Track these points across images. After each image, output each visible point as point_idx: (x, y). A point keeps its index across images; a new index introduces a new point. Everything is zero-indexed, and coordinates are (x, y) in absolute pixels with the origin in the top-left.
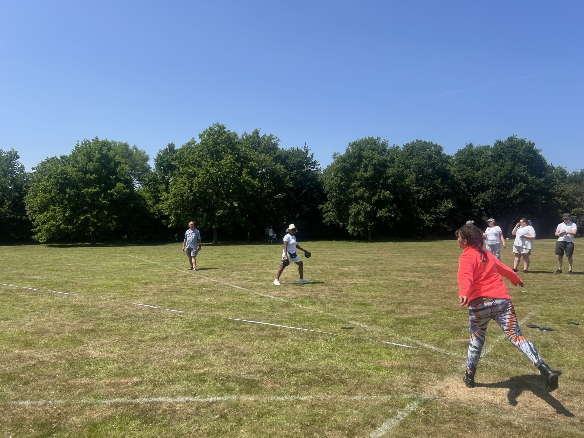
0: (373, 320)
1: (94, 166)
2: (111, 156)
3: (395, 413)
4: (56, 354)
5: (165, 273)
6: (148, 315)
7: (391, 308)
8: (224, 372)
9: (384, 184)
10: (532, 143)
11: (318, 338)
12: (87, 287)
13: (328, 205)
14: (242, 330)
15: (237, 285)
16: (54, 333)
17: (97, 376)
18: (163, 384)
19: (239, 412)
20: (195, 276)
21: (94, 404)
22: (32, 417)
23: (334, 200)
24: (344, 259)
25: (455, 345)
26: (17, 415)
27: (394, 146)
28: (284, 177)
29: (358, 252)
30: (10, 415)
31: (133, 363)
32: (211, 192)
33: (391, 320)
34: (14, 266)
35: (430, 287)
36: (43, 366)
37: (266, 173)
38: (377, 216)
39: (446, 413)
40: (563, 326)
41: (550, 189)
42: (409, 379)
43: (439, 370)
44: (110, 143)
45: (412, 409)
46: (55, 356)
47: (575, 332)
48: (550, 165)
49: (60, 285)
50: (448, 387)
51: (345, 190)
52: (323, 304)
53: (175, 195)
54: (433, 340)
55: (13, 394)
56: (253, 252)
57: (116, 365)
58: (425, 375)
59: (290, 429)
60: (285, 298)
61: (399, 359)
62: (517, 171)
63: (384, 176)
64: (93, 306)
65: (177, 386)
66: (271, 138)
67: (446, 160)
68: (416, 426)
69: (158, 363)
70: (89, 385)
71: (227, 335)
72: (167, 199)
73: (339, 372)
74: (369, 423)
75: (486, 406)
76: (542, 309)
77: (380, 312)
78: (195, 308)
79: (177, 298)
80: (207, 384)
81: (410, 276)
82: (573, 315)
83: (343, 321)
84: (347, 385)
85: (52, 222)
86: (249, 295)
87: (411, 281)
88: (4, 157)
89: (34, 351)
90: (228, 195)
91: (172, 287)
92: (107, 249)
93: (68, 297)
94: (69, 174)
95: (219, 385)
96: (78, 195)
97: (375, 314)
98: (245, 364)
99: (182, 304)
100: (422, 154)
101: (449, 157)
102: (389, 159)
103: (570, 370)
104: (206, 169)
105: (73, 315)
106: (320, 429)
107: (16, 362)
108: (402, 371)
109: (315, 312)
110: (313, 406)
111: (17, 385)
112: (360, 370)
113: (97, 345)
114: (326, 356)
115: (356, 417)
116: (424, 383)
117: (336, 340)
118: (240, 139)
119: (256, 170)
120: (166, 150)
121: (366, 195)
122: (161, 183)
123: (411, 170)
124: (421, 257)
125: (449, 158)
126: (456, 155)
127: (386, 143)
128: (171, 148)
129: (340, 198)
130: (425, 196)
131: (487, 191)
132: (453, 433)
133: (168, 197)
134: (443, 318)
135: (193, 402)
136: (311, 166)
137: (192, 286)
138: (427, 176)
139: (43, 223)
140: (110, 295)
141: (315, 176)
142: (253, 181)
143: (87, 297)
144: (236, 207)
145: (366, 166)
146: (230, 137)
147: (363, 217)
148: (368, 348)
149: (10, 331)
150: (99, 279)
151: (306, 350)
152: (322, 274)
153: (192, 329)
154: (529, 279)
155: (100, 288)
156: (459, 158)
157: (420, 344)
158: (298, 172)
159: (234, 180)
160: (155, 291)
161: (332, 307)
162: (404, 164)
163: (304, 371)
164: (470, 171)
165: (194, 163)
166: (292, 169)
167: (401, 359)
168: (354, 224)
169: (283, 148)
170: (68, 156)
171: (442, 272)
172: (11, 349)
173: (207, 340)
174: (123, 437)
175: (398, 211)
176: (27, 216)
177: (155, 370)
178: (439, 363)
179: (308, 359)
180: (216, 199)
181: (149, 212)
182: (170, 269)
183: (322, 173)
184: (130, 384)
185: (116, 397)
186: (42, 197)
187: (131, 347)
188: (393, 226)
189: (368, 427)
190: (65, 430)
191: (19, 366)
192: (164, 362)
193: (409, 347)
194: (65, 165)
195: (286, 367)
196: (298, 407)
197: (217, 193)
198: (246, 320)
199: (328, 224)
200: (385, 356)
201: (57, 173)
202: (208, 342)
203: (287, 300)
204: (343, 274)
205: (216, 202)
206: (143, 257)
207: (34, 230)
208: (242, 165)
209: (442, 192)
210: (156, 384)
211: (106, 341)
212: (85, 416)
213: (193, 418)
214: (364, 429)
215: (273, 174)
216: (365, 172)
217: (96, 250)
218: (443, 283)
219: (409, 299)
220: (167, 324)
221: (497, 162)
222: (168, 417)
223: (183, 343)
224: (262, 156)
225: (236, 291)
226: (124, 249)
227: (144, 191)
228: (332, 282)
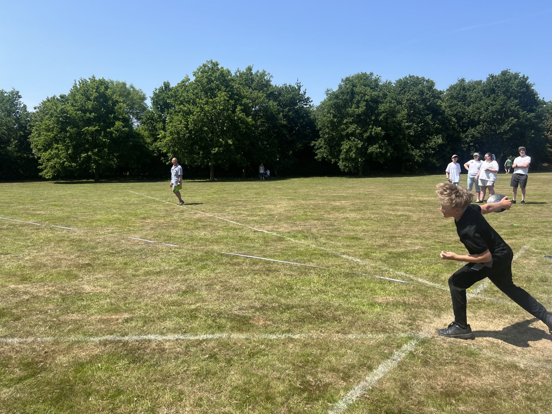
0: (366, 254)
1: (93, 105)
2: (109, 95)
3: (391, 353)
4: (50, 288)
5: (162, 208)
6: (144, 249)
7: (383, 242)
8: (216, 308)
9: (376, 120)
10: (526, 77)
11: (310, 273)
12: (87, 221)
13: (320, 142)
14: (235, 264)
15: (232, 220)
16: (51, 267)
17: (89, 312)
18: (154, 321)
19: (230, 351)
20: (192, 211)
21: (83, 342)
22: (19, 356)
23: (326, 136)
24: (336, 194)
26: (4, 353)
27: (387, 81)
28: (276, 114)
29: (349, 188)
31: (125, 298)
32: (206, 130)
33: (384, 254)
34: (20, 201)
35: (422, 221)
36: (36, 302)
37: (260, 110)
38: (368, 152)
39: (446, 353)
41: (539, 124)
42: (405, 316)
43: (435, 307)
44: (107, 82)
45: (410, 349)
46: (49, 290)
48: (542, 99)
49: (62, 220)
51: (337, 127)
52: (316, 238)
53: (171, 133)
54: (428, 275)
55: (2, 331)
56: (248, 188)
57: (108, 300)
58: (422, 312)
59: (282, 371)
60: (278, 232)
61: (394, 295)
62: (509, 105)
63: (376, 112)
64: (91, 241)
65: (167, 323)
66: (263, 74)
67: (437, 95)
68: (415, 368)
69: (150, 298)
70: (79, 321)
71: (221, 269)
72: (164, 137)
73: (332, 308)
74: (365, 365)
75: (487, 345)
76: (536, 242)
77: (372, 245)
78: (190, 242)
79: (173, 233)
80: (198, 320)
81: (401, 211)
83: (335, 255)
84: (340, 322)
85: (56, 159)
86: (243, 230)
87: (402, 215)
88: (6, 96)
89: (29, 285)
90: (223, 132)
91: (169, 222)
93: (68, 231)
94: (68, 113)
95: (210, 322)
96: (79, 134)
97: (367, 248)
98: (237, 299)
99: (177, 238)
100: (414, 89)
101: (441, 93)
102: (381, 95)
104: (201, 107)
105: (72, 249)
106: (313, 371)
107: (10, 297)
108: (397, 307)
109: (307, 246)
110: (306, 345)
111: (7, 321)
112: (354, 306)
113: (92, 280)
114: (319, 291)
115: (351, 357)
116: (420, 320)
117: (329, 275)
118: (234, 76)
119: (250, 107)
120: (162, 88)
121: (358, 131)
122: (158, 121)
123: (403, 106)
124: (411, 191)
126: (447, 90)
127: (378, 78)
128: (167, 86)
129: (332, 135)
130: (416, 132)
131: (477, 127)
132: (454, 377)
133: (165, 135)
134: (437, 251)
135: (183, 340)
136: (304, 102)
137: (188, 220)
138: (418, 112)
139: (48, 160)
140: (108, 230)
141: (307, 113)
142: (246, 118)
143: (86, 231)
144: (231, 144)
145: (359, 102)
146: (223, 74)
147: (354, 153)
148: (361, 283)
149: (8, 265)
150: (99, 214)
151: (298, 284)
152: (314, 209)
153: (186, 263)
154: (520, 212)
155: (99, 223)
156: (451, 93)
157: (414, 278)
158: (290, 109)
159: (229, 117)
160: (152, 225)
161: (324, 241)
162: (396, 100)
163: (296, 308)
164: (461, 106)
165: (189, 101)
166: (285, 106)
167: (395, 294)
168: (345, 160)
169: (276, 85)
170: (67, 95)
171: (432, 205)
172: (7, 284)
173: (201, 274)
174: (109, 378)
175: (388, 147)
176: (33, 154)
177: (146, 305)
178: (435, 299)
179: (300, 294)
180: (211, 137)
181: (148, 149)
182: (168, 204)
183: (315, 109)
184: (120, 321)
185: (106, 334)
186: (46, 135)
187: (125, 281)
188: (383, 162)
189: (364, 369)
190: (50, 370)
191: (13, 301)
192: (156, 297)
193: (403, 282)
194: (65, 104)
195: (278, 303)
196: (291, 345)
197: (213, 130)
198: (240, 254)
199: (320, 160)
200: (379, 291)
201: (57, 112)
202: (201, 276)
203: (280, 234)
204: (335, 209)
205: (212, 140)
206: (143, 192)
207: (40, 167)
208: (235, 102)
209: (433, 128)
210: (146, 321)
211: (100, 276)
212: (72, 355)
213: (182, 358)
214: (359, 372)
215: (267, 111)
216: (357, 108)
217: (99, 186)
218: (434, 216)
219: (401, 233)
220: (161, 258)
221: (489, 96)
222: (157, 356)
223: (176, 278)
224: (256, 93)
225: (230, 225)
226: (125, 185)
227: (142, 129)
228: (324, 217)
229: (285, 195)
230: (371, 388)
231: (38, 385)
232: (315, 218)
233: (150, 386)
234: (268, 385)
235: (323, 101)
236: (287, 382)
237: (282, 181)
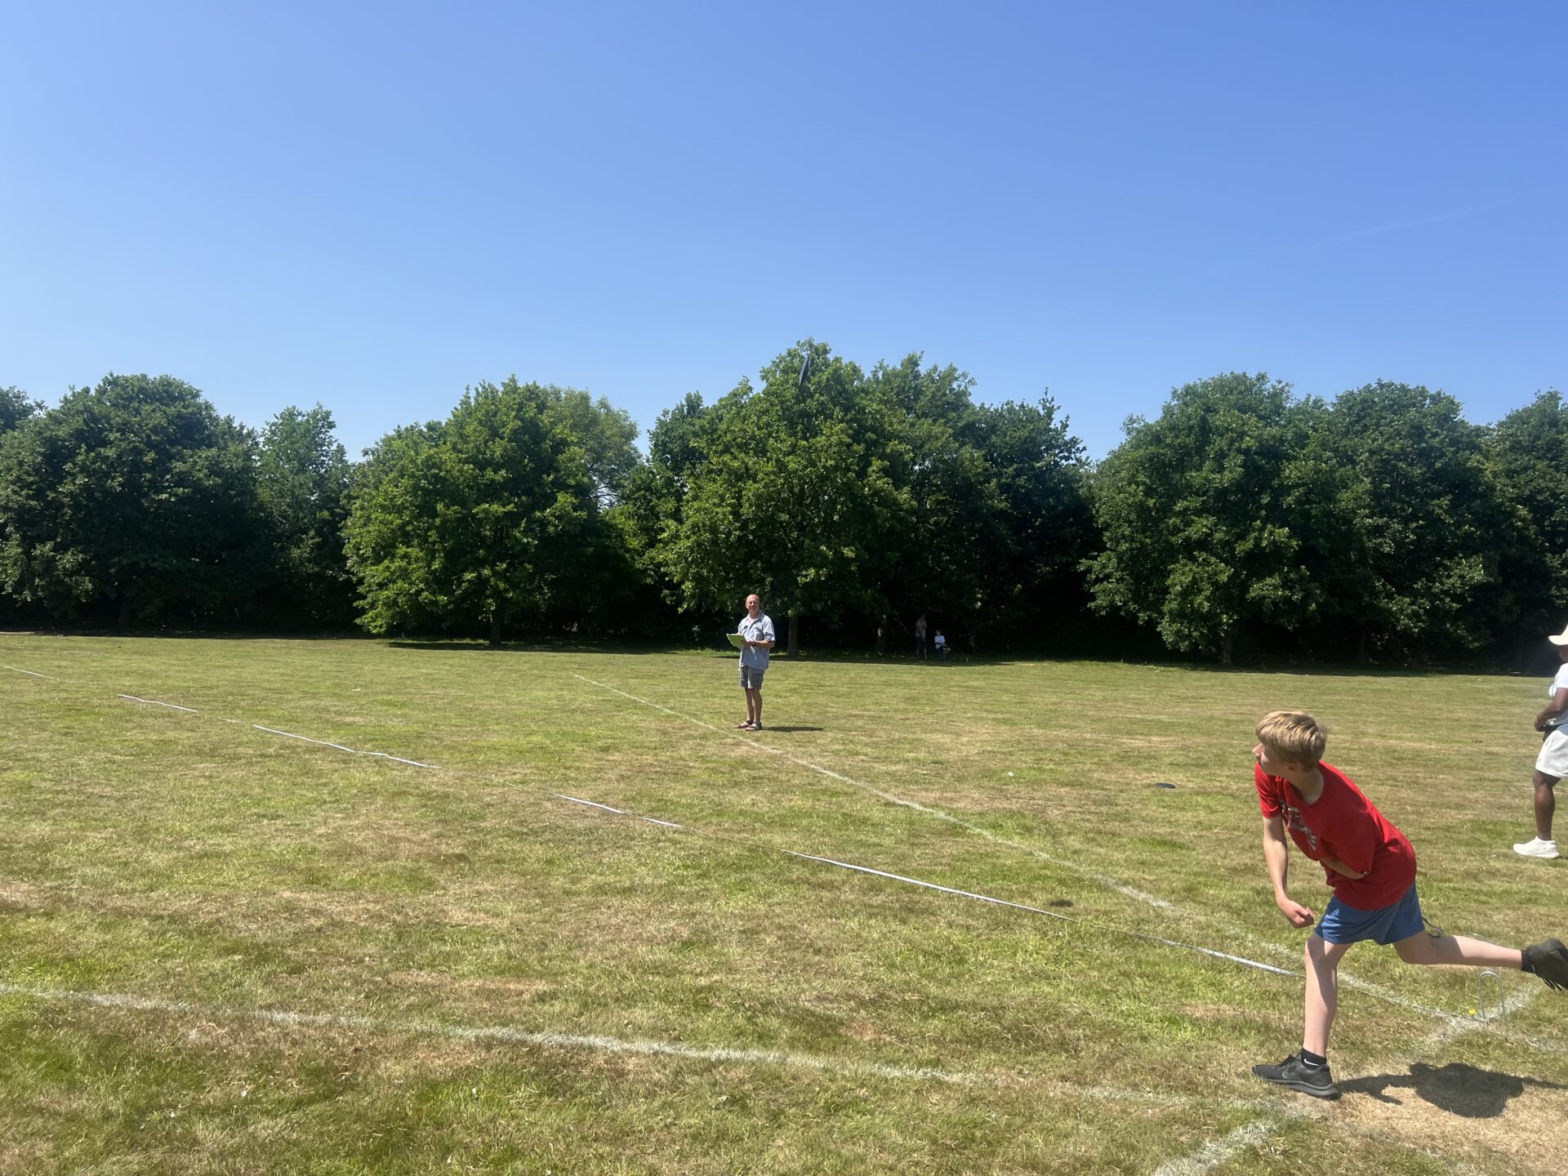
0: (1189, 890)
1: (505, 449)
2: (545, 426)
3: (1197, 1145)
4: (371, 906)
5: (653, 726)
6: (597, 829)
7: (1248, 861)
8: (759, 989)
9: (1274, 507)
11: (1021, 926)
12: (465, 749)
13: (1103, 563)
14: (821, 886)
15: (830, 768)
16: (373, 857)
17: (456, 970)
18: (606, 1005)
19: (779, 1095)
20: (727, 737)
21: (439, 1036)
22: (298, 1052)
23: (1124, 546)
24: (1138, 716)
25: (1419, 979)
26: (265, 1043)
27: (1308, 398)
28: (981, 483)
29: (1184, 699)
30: (250, 1043)
31: (542, 946)
32: (785, 521)
33: (1241, 892)
34: (308, 689)
36: (339, 935)
37: (935, 470)
38: (1248, 596)
39: (1350, 1161)
44: (545, 392)
45: (1248, 1138)
46: (368, 911)
49: (402, 742)
51: (1157, 521)
52: (1054, 835)
53: (695, 528)
55: (263, 994)
56: (887, 684)
57: (502, 946)
59: (903, 1152)
60: (951, 812)
61: (1241, 1002)
63: (1275, 483)
64: (471, 798)
65: (638, 1012)
66: (950, 375)
67: (1471, 440)
69: (601, 950)
70: (434, 987)
71: (783, 894)
72: (675, 537)
73: (1061, 1019)
74: (1119, 1163)
75: (1474, 1154)
77: (1214, 867)
78: (714, 820)
79: (674, 791)
80: (712, 1015)
83: (1100, 885)
84: (1076, 1056)
85: (400, 583)
86: (854, 797)
88: (299, 424)
89: (323, 895)
90: (829, 526)
91: (667, 762)
92: (525, 659)
93: (417, 772)
94: (443, 467)
95: (740, 1020)
96: (463, 521)
97: (1196, 874)
98: (815, 974)
99: (683, 807)
100: (1392, 421)
101: (1479, 432)
102: (1289, 436)
104: (778, 460)
105: (424, 816)
106: (981, 1162)
107: (281, 919)
108: (1242, 1033)
109: (1026, 854)
110: (972, 1101)
111: (275, 973)
112: (1121, 1021)
113: (467, 894)
114: (1034, 973)
115: (1085, 1142)
117: (1071, 935)
118: (869, 379)
119: (906, 464)
120: (680, 410)
121: (1218, 536)
122: (663, 495)
123: (1358, 467)
124: (1370, 719)
125: (1478, 436)
126: (1501, 424)
127: (1282, 390)
128: (693, 405)
129: (1142, 543)
130: (1400, 544)
133: (677, 531)
135: (670, 1056)
136: (1061, 452)
137: (715, 761)
138: (1406, 486)
139: (382, 586)
140: (515, 774)
141: (1070, 480)
142: (895, 493)
143: (461, 774)
144: (850, 559)
145: (1221, 456)
146: (840, 376)
147: (1208, 599)
148: (1156, 964)
149: (278, 845)
150: (495, 731)
151: (982, 952)
152: (1066, 754)
153: (698, 872)
155: (492, 755)
156: (1512, 435)
158: (1021, 469)
159: (848, 489)
160: (623, 769)
161: (1078, 846)
162: (1335, 451)
163: (965, 1008)
164: (1545, 474)
165: (746, 444)
166: (1008, 459)
167: (1246, 1000)
168: (1179, 616)
169: (983, 404)
170: (444, 424)
171: (1426, 766)
172: (275, 888)
173: (731, 903)
174: (493, 1120)
175: (1312, 586)
176: (348, 571)
177: (591, 966)
178: (1360, 1023)
179: (984, 977)
180: (796, 539)
181: (632, 566)
182: (669, 716)
183: (1094, 471)
184: (526, 997)
185: (491, 1024)
186: (382, 523)
187: (544, 905)
188: (1294, 628)
190: (364, 1090)
191: (288, 929)
192: (616, 952)
193: (1278, 970)
194: (437, 445)
195: (919, 992)
196: (935, 1098)
197: (802, 522)
198: (838, 860)
199: (1103, 613)
200: (1201, 990)
201: (417, 465)
202: (731, 909)
203: (955, 817)
204: (1128, 758)
205: (798, 547)
206: (609, 681)
207: (361, 603)
208: (867, 449)
209: (1454, 535)
210: (587, 1002)
211: (488, 886)
212: (414, 1062)
213: (664, 1096)
215: (953, 473)
216: (1218, 472)
220: (637, 856)
222: (605, 1085)
223: (668, 907)
224: (925, 426)
225: (824, 782)
226: (565, 659)
227: (621, 514)
228: (1092, 778)
229: (989, 708)
231: (337, 1117)
232: (1063, 779)
233: (584, 1150)
235: (1116, 448)
237: (988, 668)
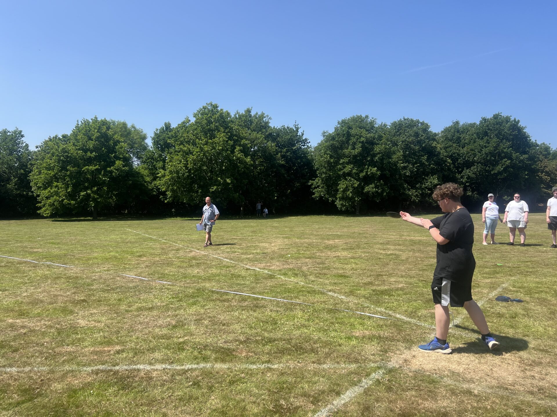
0: (351, 292)
1: (94, 145)
2: (110, 135)
3: (360, 381)
4: (46, 323)
5: (158, 246)
6: (138, 286)
7: (370, 280)
8: (202, 341)
9: (372, 160)
10: (517, 120)
11: (296, 309)
12: (84, 259)
13: (317, 181)
14: (224, 301)
15: (226, 258)
16: (47, 303)
17: (83, 345)
18: (144, 352)
19: (212, 380)
20: (187, 249)
21: (76, 371)
22: (17, 383)
23: (324, 176)
24: (330, 233)
26: (3, 381)
27: (382, 124)
28: (274, 155)
29: (345, 227)
31: (118, 332)
32: (205, 169)
33: (368, 291)
34: (18, 239)
35: (410, 260)
36: (33, 335)
37: (259, 150)
38: (364, 191)
39: (410, 381)
40: (533, 297)
41: (533, 165)
42: (378, 348)
43: (408, 340)
44: (109, 122)
45: (377, 377)
46: (45, 325)
47: (544, 303)
48: (534, 142)
49: (58, 258)
50: (414, 356)
51: (334, 167)
52: (305, 276)
53: (170, 172)
54: (406, 311)
55: (2, 361)
56: (245, 227)
57: (101, 334)
58: (394, 345)
59: (258, 396)
60: (270, 270)
61: (371, 329)
62: (502, 148)
63: (372, 153)
64: (87, 278)
65: (156, 354)
66: (262, 116)
67: (433, 137)
68: (378, 394)
69: (141, 332)
70: (74, 352)
71: (210, 305)
72: (164, 176)
73: (312, 341)
74: (334, 391)
75: (449, 374)
76: (515, 281)
77: (359, 283)
78: (183, 280)
79: (167, 270)
80: (185, 352)
81: (391, 250)
82: (545, 287)
83: (321, 292)
84: (317, 354)
85: (55, 197)
86: (235, 268)
87: (392, 254)
88: (9, 136)
89: (26, 320)
90: (222, 171)
91: (164, 260)
92: (107, 224)
93: (65, 269)
94: (70, 152)
95: (196, 353)
96: (80, 173)
97: (353, 286)
98: (223, 333)
99: (171, 275)
100: (409, 131)
101: (435, 135)
102: (376, 137)
103: (535, 341)
104: (200, 147)
105: (68, 286)
106: (286, 396)
107: (8, 331)
108: (372, 340)
109: (296, 283)
110: (282, 374)
111: (6, 352)
112: (332, 340)
113: (87, 315)
114: (301, 326)
115: (322, 384)
116: (392, 352)
117: (313, 311)
118: (233, 117)
119: (248, 148)
120: (163, 129)
121: (354, 171)
122: (158, 161)
123: (398, 147)
124: (405, 230)
125: (435, 136)
126: (442, 132)
127: (374, 121)
128: (168, 126)
129: (329, 174)
130: (412, 172)
131: (472, 168)
132: (413, 401)
133: (164, 174)
134: (418, 289)
135: (170, 369)
136: (302, 143)
137: (183, 258)
138: (413, 153)
139: (47, 198)
140: (104, 267)
141: (305, 153)
142: (245, 159)
143: (82, 269)
144: (229, 183)
145: (354, 144)
146: (223, 116)
147: (351, 192)
148: (342, 319)
149: (6, 301)
150: (96, 252)
151: (283, 319)
152: (307, 247)
153: (178, 299)
154: (506, 252)
155: (95, 261)
156: (446, 135)
157: (393, 314)
158: (288, 149)
159: (227, 157)
160: (147, 263)
161: (313, 279)
162: (391, 141)
163: (278, 340)
164: (456, 148)
165: (189, 141)
166: (284, 146)
167: (373, 329)
168: (342, 199)
169: (274, 127)
170: (69, 135)
171: (423, 245)
172: (5, 319)
173: (191, 310)
174: (100, 402)
175: (385, 187)
176: (32, 192)
177: (137, 338)
178: (409, 333)
179: (284, 328)
180: (210, 176)
181: (147, 188)
182: (164, 243)
183: (313, 150)
184: (112, 352)
185: (98, 364)
186: (46, 174)
187: (118, 316)
188: (379, 201)
189: (333, 394)
190: (45, 396)
191: (11, 335)
192: (147, 331)
193: (382, 317)
194: (67, 143)
195: (261, 336)
196: (269, 374)
197: (212, 170)
198: (230, 291)
199: (318, 199)
200: (357, 326)
201: (58, 151)
202: (191, 312)
203: (271, 272)
204: (328, 248)
205: (211, 179)
206: (140, 230)
207: (39, 205)
208: (234, 143)
209: (428, 168)
210: (136, 352)
211: (95, 311)
212: (66, 383)
213: (168, 385)
214: (328, 397)
215: (265, 151)
216: (353, 149)
217: (97, 224)
218: (422, 256)
219: (388, 271)
220: (154, 295)
221: (482, 139)
222: (144, 383)
223: (167, 313)
224: (254, 135)
225: (224, 263)
226: (123, 223)
227: (142, 168)
228: (316, 255)
229: (281, 233)
230: (336, 410)
231: (34, 408)
232: (307, 256)
233: (137, 410)
234: (244, 408)
235: (320, 142)
236: (262, 405)
